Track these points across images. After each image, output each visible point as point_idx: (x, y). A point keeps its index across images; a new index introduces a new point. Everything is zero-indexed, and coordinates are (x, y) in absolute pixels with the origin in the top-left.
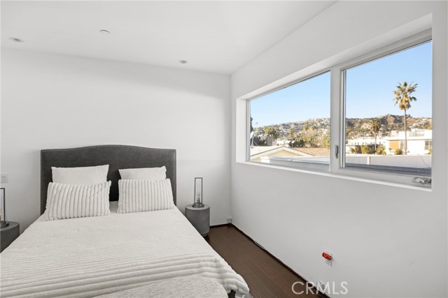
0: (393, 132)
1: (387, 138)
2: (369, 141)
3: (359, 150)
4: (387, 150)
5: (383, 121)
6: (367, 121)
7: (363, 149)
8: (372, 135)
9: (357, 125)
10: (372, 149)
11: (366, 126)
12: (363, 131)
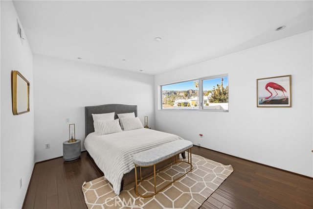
0: (192, 97)
1: (190, 99)
2: (183, 101)
3: (180, 105)
4: (191, 105)
5: (188, 92)
6: (182, 92)
7: (182, 104)
8: (184, 98)
9: (178, 94)
10: (186, 104)
11: (181, 94)
12: (180, 96)
